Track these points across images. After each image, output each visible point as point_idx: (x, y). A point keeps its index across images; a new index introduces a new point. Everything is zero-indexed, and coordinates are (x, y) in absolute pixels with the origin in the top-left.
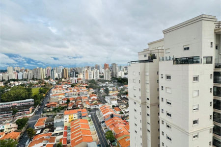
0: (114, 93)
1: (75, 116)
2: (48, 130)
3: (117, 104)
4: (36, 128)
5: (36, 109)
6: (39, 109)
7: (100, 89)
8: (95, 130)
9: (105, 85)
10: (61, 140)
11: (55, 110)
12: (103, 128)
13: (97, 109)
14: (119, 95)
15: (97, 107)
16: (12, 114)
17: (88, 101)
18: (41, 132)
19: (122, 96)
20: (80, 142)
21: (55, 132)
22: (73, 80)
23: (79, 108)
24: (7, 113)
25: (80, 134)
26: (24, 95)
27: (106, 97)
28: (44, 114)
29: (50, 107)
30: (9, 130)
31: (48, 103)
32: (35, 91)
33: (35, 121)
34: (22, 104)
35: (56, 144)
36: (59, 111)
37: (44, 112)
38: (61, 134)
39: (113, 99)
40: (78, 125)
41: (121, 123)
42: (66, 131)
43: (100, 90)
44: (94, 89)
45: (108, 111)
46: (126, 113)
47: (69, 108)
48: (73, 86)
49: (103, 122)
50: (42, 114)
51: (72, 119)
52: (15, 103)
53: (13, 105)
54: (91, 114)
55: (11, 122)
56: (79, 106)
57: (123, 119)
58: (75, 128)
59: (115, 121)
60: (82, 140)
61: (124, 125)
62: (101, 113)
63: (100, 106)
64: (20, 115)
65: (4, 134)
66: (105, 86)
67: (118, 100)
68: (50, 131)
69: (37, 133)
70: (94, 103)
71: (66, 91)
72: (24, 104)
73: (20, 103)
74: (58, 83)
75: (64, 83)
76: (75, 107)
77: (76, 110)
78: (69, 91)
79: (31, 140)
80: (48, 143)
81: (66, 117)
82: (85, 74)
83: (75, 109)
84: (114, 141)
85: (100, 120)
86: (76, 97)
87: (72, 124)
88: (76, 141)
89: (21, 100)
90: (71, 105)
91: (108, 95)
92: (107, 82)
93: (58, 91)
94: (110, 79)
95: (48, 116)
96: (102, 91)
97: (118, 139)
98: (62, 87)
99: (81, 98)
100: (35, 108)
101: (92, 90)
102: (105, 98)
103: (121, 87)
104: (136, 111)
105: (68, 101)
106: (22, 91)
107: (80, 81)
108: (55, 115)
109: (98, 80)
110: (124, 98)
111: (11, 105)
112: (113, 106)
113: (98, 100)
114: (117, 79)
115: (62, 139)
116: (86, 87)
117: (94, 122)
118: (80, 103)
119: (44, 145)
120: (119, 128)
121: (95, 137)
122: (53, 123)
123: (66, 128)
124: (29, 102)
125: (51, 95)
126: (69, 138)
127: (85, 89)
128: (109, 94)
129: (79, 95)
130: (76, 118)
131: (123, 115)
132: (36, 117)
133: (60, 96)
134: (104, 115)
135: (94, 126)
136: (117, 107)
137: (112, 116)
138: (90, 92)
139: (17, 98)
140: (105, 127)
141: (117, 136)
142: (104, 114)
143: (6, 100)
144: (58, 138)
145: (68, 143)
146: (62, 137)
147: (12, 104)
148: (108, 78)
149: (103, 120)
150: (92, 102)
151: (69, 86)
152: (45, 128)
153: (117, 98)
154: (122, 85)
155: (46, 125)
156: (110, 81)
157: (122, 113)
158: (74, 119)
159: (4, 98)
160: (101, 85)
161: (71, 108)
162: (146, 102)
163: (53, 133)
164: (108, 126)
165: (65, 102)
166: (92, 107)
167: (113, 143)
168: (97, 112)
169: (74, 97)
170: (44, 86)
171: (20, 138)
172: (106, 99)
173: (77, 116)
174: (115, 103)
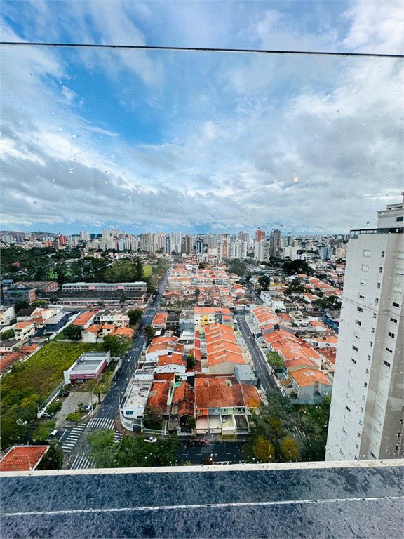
0: (278, 287)
1: (212, 318)
2: (171, 332)
3: (285, 308)
4: (154, 327)
5: (151, 299)
6: (154, 299)
7: (250, 277)
8: (246, 347)
9: (258, 270)
10: (191, 351)
11: (179, 303)
12: (259, 345)
13: (249, 312)
14: (287, 292)
15: (247, 308)
16: (120, 302)
17: (230, 296)
18: (162, 334)
19: (294, 295)
20: (222, 361)
21: (182, 337)
22: (202, 256)
23: (215, 306)
24: (113, 299)
25: (222, 347)
26: (132, 275)
27: (262, 293)
28: (163, 308)
29: (170, 299)
30: (119, 324)
31: (167, 291)
32: (147, 270)
33: (150, 316)
34: (129, 288)
35: (185, 356)
36: (184, 306)
37: (161, 306)
38: (191, 342)
39: (277, 297)
40: (219, 332)
41: (294, 342)
42: (198, 339)
43: (251, 279)
44: (239, 275)
45: (269, 318)
46: (302, 325)
47: (199, 304)
48: (202, 266)
49: (260, 335)
50: (159, 307)
51: (206, 322)
52: (122, 286)
53: (119, 288)
54: (237, 319)
55: (121, 312)
56: (215, 302)
57: (298, 337)
58: (212, 337)
59: (284, 337)
60: (226, 357)
61: (302, 348)
62: (256, 319)
63: (252, 307)
64: (130, 305)
65: (114, 329)
66: (261, 273)
67: (285, 301)
68: (174, 334)
69: (156, 335)
70: (239, 300)
71: (193, 275)
72: (133, 288)
73: (128, 286)
74: (176, 261)
75: (187, 261)
76: (208, 304)
77: (212, 308)
78: (197, 275)
79: (148, 343)
80: (175, 352)
81: (197, 317)
82: (221, 248)
83: (209, 306)
84: (281, 371)
85: (252, 332)
86: (210, 286)
87: (207, 330)
88: (217, 358)
89: (128, 282)
90: (203, 299)
91: (266, 289)
92: (263, 266)
93: (181, 274)
94: (268, 261)
95: (168, 311)
96: (254, 280)
97: (290, 369)
98: (185, 268)
99: (217, 290)
100: (148, 296)
101: (236, 277)
102: (260, 294)
103: (293, 277)
104: (359, 323)
105: (197, 292)
106: (130, 268)
107: (213, 260)
108: (180, 312)
109: (246, 261)
110: (297, 298)
111: (116, 289)
112: (277, 311)
113: (247, 297)
114: (282, 261)
115: (193, 349)
116: (226, 271)
117: (243, 333)
118: (217, 298)
119: (169, 354)
120: (292, 351)
121: (247, 356)
122: (178, 323)
123: (198, 334)
124: (140, 286)
125: (169, 278)
126: (203, 351)
127: (225, 275)
128: (269, 288)
129: (214, 283)
130: (214, 322)
131: (296, 329)
132: (150, 310)
133: (184, 282)
134: (261, 324)
135: (242, 338)
136: (285, 314)
137: (277, 327)
138: (233, 281)
139: (124, 278)
140: (263, 345)
141: (288, 363)
142: (261, 321)
143: (110, 279)
144: (188, 347)
145: (202, 359)
146: (192, 346)
147: (117, 286)
148: (265, 257)
149: (260, 332)
150: (238, 298)
151: (197, 267)
152: (168, 329)
153: (283, 296)
154: (293, 274)
155: (168, 324)
156: (268, 265)
157: (295, 325)
158: (210, 322)
159: (108, 276)
160: (252, 270)
161: (203, 304)
162: (388, 311)
163: (179, 339)
164: (268, 345)
165: (193, 293)
166: (238, 308)
167: (279, 374)
168: (247, 317)
169: (206, 286)
170: (157, 263)
171: (134, 338)
172: (262, 297)
173: (214, 318)
174: (280, 305)
